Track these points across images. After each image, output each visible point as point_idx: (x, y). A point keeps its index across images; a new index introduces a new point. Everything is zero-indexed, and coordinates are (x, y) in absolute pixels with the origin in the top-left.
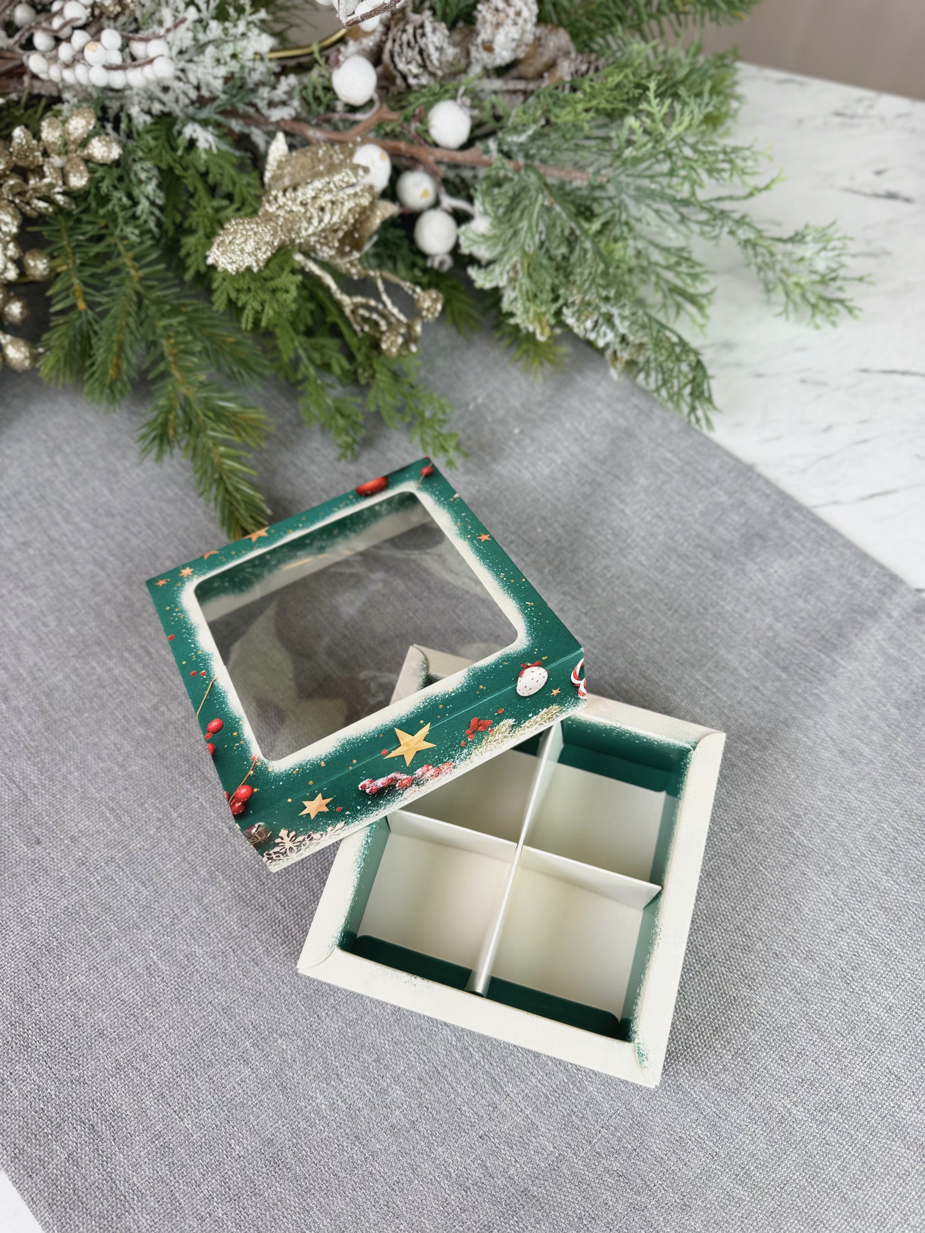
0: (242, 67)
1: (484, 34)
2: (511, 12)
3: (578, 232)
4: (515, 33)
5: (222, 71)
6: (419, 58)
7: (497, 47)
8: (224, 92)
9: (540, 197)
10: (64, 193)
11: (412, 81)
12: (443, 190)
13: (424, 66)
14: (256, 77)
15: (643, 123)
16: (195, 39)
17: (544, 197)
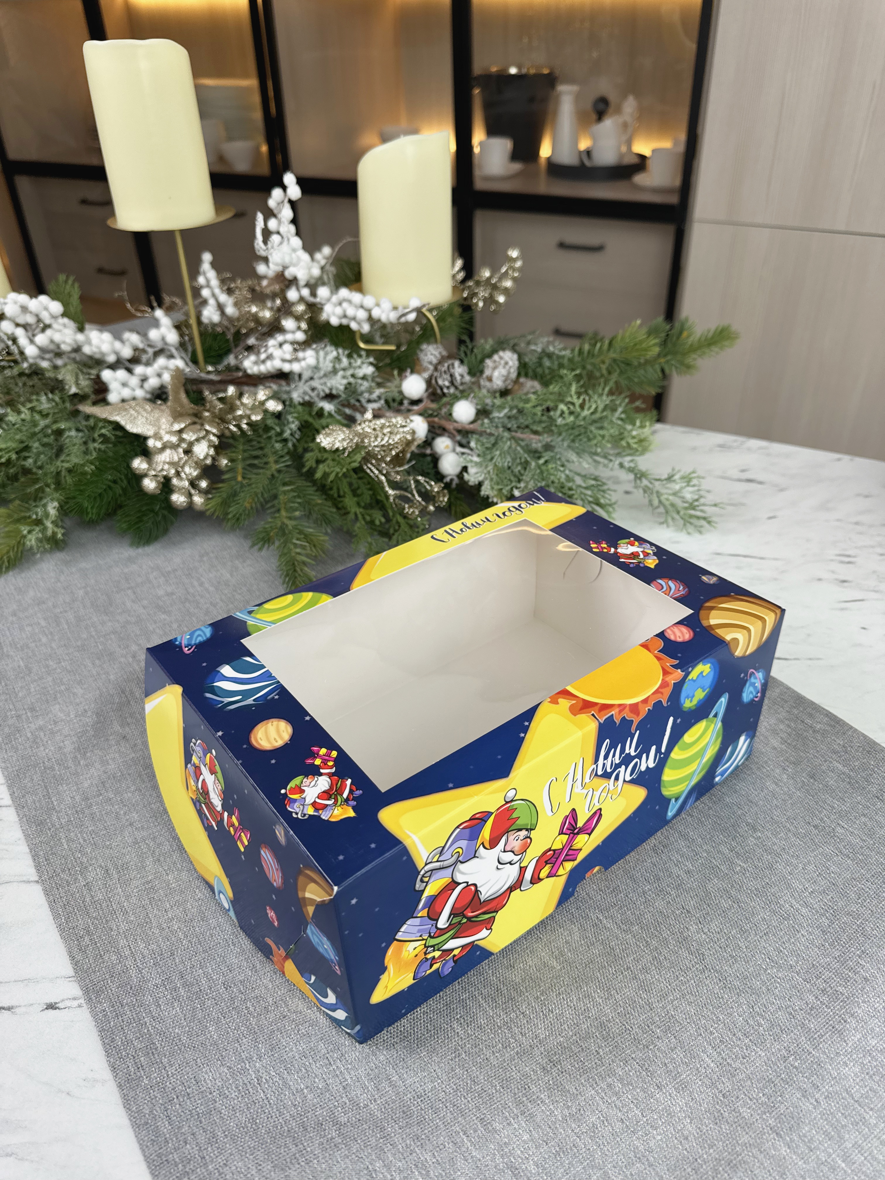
0: (356, 383)
1: (487, 372)
2: (503, 362)
3: (529, 459)
4: (504, 372)
5: (345, 382)
6: (449, 378)
7: (494, 379)
8: (344, 393)
9: (509, 443)
10: (247, 424)
11: (445, 391)
12: (457, 445)
13: (452, 383)
14: (363, 388)
15: (569, 408)
16: (334, 367)
17: (511, 444)
